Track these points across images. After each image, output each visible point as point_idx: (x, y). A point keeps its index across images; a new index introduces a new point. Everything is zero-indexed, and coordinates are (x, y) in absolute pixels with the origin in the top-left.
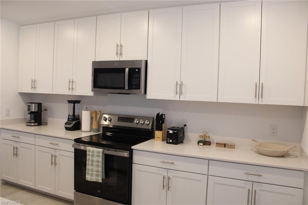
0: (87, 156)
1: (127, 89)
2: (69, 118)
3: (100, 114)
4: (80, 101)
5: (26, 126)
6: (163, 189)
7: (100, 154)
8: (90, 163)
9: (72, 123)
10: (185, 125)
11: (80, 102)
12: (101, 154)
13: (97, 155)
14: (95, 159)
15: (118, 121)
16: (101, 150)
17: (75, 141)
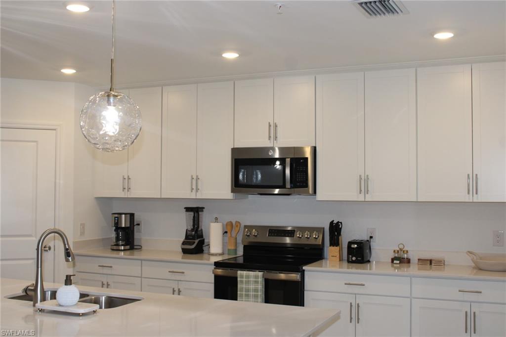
0: (239, 284)
1: (289, 187)
2: (188, 234)
3: (239, 226)
4: (204, 208)
5: (110, 250)
6: (351, 322)
7: (258, 279)
8: (244, 293)
9: (194, 242)
10: (371, 237)
11: (204, 210)
12: (260, 280)
13: (255, 281)
14: (252, 287)
15: (269, 235)
16: (260, 274)
17: (215, 265)
